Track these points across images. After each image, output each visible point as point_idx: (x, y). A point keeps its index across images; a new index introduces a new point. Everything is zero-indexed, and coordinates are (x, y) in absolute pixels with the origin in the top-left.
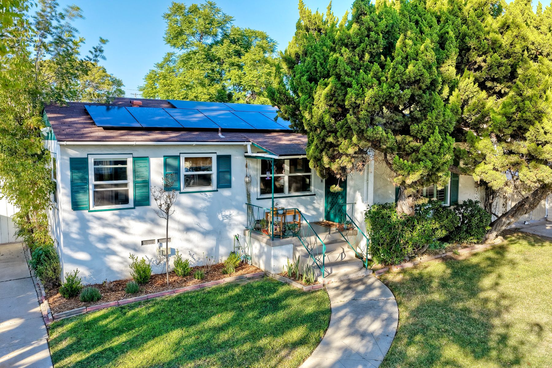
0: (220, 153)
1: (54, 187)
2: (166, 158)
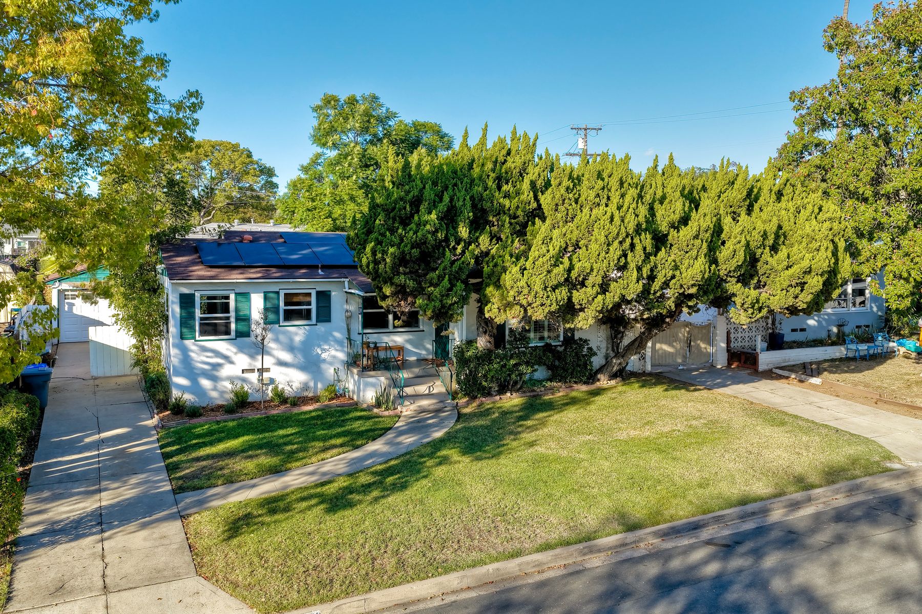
0: (319, 289)
1: (166, 319)
2: (266, 293)
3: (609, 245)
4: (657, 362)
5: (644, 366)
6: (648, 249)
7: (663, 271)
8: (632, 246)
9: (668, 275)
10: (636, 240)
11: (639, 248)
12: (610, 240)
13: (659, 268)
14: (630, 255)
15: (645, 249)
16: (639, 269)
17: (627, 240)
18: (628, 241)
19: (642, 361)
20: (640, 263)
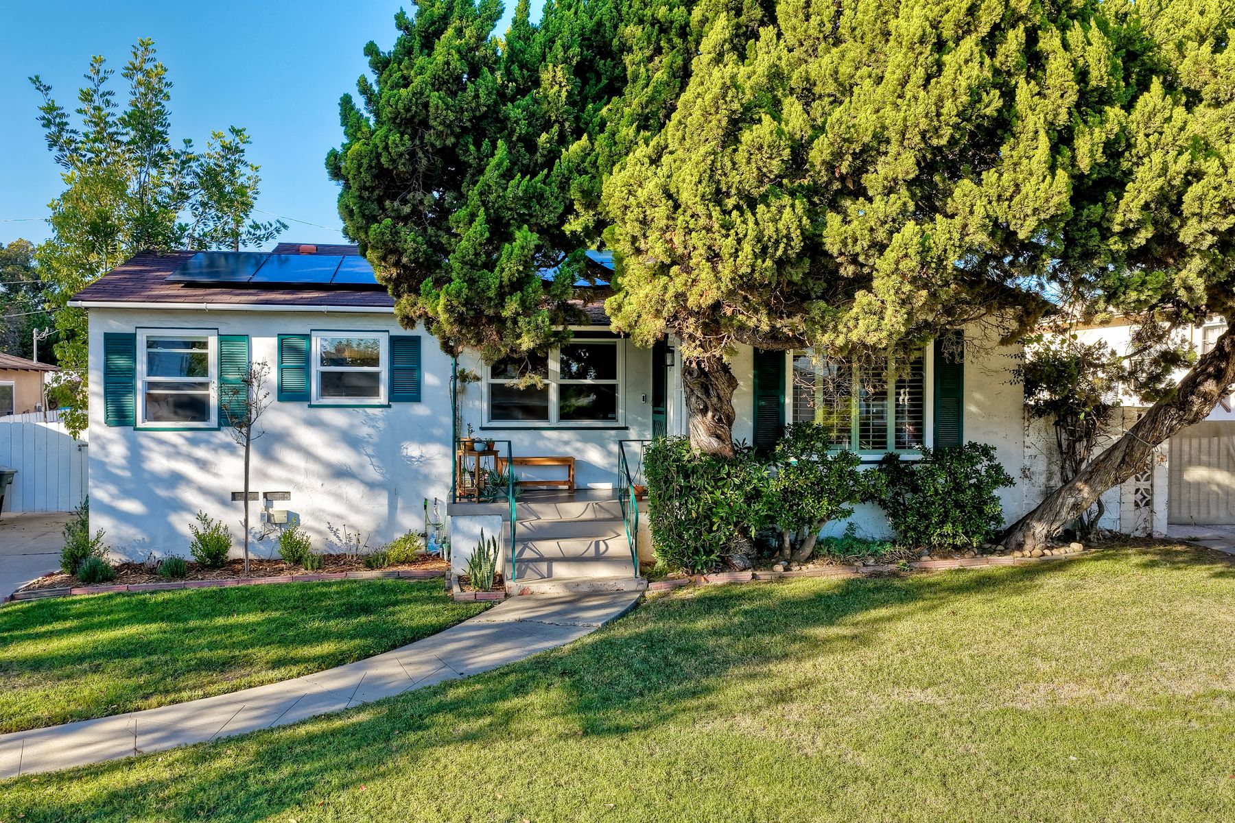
0: (395, 332)
2: (282, 338)
3: (940, 46)
4: (1185, 515)
5: (1149, 520)
6: (1094, 73)
7: (1157, 157)
8: (1034, 60)
9: (1173, 168)
10: (1049, 41)
11: (1057, 65)
12: (947, 33)
13: (1141, 144)
14: (1024, 91)
15: (1082, 76)
16: (1062, 139)
17: (1011, 34)
18: (1014, 39)
19: (1144, 511)
20: (1063, 118)
